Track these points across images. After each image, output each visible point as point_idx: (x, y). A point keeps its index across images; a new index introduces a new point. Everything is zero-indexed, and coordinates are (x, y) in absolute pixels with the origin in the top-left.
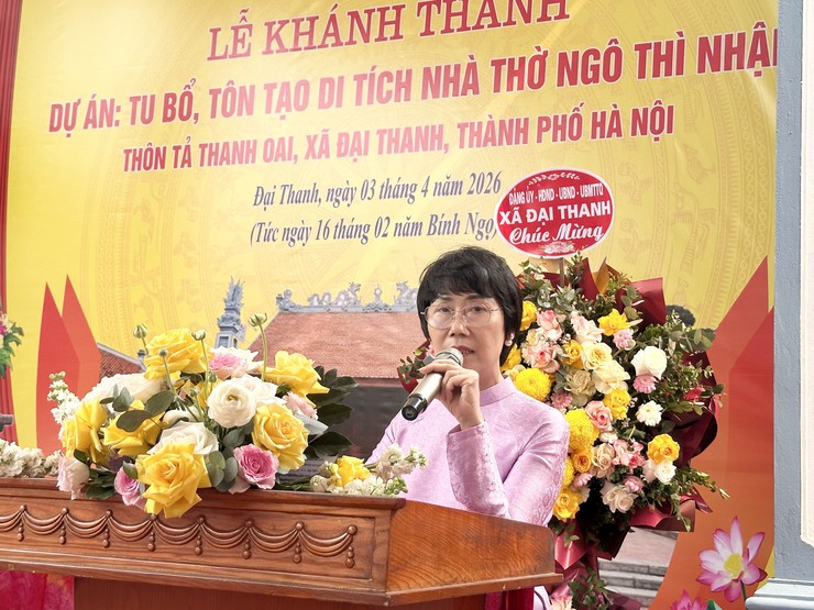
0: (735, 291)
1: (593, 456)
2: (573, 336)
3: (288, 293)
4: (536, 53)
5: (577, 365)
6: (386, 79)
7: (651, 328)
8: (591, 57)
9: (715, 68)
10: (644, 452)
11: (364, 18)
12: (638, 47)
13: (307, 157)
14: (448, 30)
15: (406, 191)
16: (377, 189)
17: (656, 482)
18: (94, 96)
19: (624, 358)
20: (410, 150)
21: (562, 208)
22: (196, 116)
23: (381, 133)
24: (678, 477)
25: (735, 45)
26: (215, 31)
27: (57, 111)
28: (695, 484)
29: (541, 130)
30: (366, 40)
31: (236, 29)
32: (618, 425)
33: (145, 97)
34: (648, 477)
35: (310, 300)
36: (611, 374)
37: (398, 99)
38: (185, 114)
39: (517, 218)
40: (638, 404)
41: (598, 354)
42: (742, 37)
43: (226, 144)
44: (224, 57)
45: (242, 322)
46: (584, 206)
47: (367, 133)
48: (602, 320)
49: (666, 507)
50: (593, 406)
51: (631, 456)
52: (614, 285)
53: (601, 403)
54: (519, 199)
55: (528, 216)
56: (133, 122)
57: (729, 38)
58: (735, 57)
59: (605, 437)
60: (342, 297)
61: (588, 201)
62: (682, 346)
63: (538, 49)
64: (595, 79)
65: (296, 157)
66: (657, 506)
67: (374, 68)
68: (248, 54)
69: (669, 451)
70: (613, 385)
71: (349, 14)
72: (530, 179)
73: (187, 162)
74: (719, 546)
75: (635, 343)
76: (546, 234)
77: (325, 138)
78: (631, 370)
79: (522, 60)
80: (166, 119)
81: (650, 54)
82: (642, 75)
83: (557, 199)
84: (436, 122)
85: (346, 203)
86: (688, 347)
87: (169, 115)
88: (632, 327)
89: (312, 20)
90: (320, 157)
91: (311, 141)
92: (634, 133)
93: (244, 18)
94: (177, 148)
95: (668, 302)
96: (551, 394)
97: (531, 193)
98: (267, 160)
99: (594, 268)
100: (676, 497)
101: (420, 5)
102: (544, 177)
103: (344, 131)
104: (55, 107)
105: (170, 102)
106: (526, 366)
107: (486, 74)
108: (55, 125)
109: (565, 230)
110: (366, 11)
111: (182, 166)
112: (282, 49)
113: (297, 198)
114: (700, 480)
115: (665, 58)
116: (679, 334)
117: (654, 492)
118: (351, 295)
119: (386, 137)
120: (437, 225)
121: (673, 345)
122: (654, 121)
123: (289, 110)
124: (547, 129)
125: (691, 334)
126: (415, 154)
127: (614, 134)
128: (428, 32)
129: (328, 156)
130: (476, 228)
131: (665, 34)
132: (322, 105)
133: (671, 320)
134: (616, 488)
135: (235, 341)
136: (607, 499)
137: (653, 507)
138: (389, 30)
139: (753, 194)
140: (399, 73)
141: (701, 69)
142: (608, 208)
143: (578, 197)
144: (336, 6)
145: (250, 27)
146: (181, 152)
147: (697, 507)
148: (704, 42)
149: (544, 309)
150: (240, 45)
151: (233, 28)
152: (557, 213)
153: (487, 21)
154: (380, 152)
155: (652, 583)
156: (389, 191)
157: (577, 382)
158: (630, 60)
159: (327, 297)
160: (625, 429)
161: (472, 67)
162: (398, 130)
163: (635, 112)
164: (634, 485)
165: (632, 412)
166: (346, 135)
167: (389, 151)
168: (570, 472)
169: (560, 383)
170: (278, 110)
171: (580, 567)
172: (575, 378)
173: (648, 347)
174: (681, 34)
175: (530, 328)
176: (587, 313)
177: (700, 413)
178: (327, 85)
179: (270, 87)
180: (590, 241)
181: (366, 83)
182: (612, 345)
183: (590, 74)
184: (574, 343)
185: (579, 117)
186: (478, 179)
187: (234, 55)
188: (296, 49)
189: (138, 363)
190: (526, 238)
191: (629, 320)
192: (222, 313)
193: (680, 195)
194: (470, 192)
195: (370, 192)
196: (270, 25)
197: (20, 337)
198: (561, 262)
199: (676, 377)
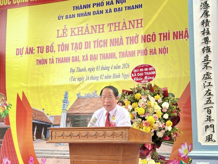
0: (183, 89)
1: (154, 126)
2: (149, 100)
3: (79, 93)
4: (136, 35)
5: (150, 106)
6: (101, 42)
7: (165, 98)
8: (149, 36)
9: (177, 39)
10: (165, 125)
11: (95, 27)
12: (159, 34)
13: (83, 61)
14: (115, 30)
15: (107, 68)
16: (100, 68)
17: (168, 131)
18: (27, 46)
19: (160, 105)
20: (108, 59)
21: (145, 73)
22: (55, 51)
23: (100, 55)
24: (172, 130)
25: (181, 33)
26: (58, 31)
27: (18, 50)
28: (176, 131)
29: (138, 53)
30: (96, 32)
31: (63, 30)
32: (159, 119)
33: (41, 47)
34: (166, 130)
35: (85, 95)
36: (157, 108)
37: (104, 47)
38: (52, 51)
39: (135, 75)
40: (163, 114)
41: (155, 104)
42: (182, 31)
43: (62, 58)
44: (61, 37)
45: (69, 101)
46: (150, 72)
47: (97, 55)
48: (155, 97)
49: (170, 136)
50: (154, 115)
51: (162, 125)
52: (157, 89)
53: (156, 114)
54: (136, 71)
55: (138, 75)
56: (38, 53)
57: (180, 32)
58: (181, 36)
59: (157, 122)
60: (93, 94)
61: (151, 71)
62: (172, 102)
63: (136, 34)
64: (150, 41)
65: (80, 61)
66: (168, 136)
67: (98, 39)
68: (67, 36)
69: (170, 124)
70: (158, 110)
71: (91, 26)
72: (138, 66)
73: (53, 62)
74: (182, 147)
75: (162, 101)
76: (142, 78)
77: (87, 56)
78: (162, 107)
79: (133, 37)
80: (47, 52)
81: (162, 35)
82: (160, 40)
83: (144, 71)
84: (114, 52)
85: (93, 71)
86: (173, 102)
87: (48, 51)
88: (161, 98)
89: (82, 28)
90: (86, 60)
91: (83, 57)
92: (159, 54)
93: (65, 27)
94: (50, 59)
95: (169, 92)
96: (145, 113)
97: (138, 70)
98: (73, 61)
99: (153, 86)
100: (172, 134)
101: (108, 24)
102: (141, 66)
103: (91, 54)
104: (17, 49)
105: (48, 48)
106: (139, 107)
107: (125, 40)
108: (18, 54)
109: (146, 77)
110: (95, 26)
111: (52, 63)
112: (75, 35)
113: (80, 70)
114: (177, 130)
115: (165, 36)
116: (171, 99)
117: (167, 133)
118: (95, 93)
119: (102, 55)
120: (115, 76)
121: (170, 102)
122: (164, 51)
123: (77, 49)
124: (139, 53)
125: (174, 99)
126: (109, 59)
127: (155, 54)
128: (110, 31)
129: (88, 60)
130: (124, 76)
131: (165, 31)
132: (86, 48)
133: (169, 96)
134: (159, 132)
135: (67, 105)
136: (158, 135)
137: (167, 136)
138: (101, 30)
139: (186, 67)
140: (104, 40)
141: (174, 39)
142: (155, 72)
143: (148, 70)
144: (88, 24)
145: (67, 30)
146: (51, 60)
147: (177, 136)
148: (174, 33)
149: (142, 95)
150: (64, 34)
151: (62, 30)
152: (144, 74)
153: (124, 28)
154: (101, 59)
155: (168, 157)
156: (103, 68)
157: (150, 110)
158: (158, 37)
159: (89, 94)
160: (161, 120)
161: (121, 39)
162: (105, 54)
163: (159, 49)
164: (163, 131)
165: (162, 116)
166: (92, 55)
167: (103, 59)
168: (150, 129)
169: (147, 111)
170: (75, 49)
171: (152, 150)
172: (150, 109)
173: (165, 102)
174: (169, 31)
175: (140, 99)
176: (152, 95)
177: (176, 116)
178: (87, 43)
179: (73, 44)
180: (151, 80)
181: (96, 43)
182: (157, 102)
183: (149, 40)
184: (149, 102)
185: (147, 50)
186: (124, 65)
187: (63, 36)
188: (78, 34)
189: (43, 112)
190: (137, 79)
191: (161, 97)
192: (63, 99)
193: (170, 67)
194: (122, 68)
195: (98, 69)
196: (72, 29)
197: (11, 106)
198: (145, 85)
199: (171, 108)
